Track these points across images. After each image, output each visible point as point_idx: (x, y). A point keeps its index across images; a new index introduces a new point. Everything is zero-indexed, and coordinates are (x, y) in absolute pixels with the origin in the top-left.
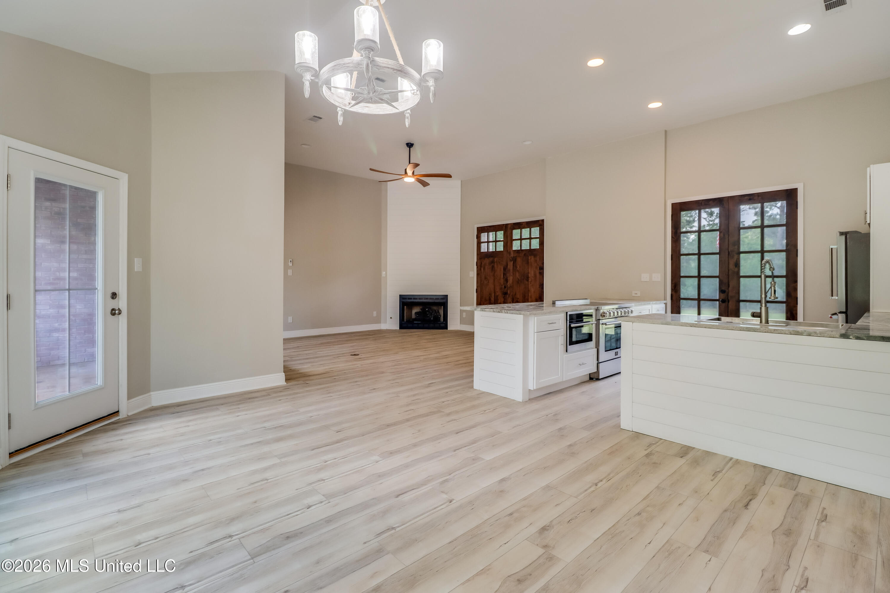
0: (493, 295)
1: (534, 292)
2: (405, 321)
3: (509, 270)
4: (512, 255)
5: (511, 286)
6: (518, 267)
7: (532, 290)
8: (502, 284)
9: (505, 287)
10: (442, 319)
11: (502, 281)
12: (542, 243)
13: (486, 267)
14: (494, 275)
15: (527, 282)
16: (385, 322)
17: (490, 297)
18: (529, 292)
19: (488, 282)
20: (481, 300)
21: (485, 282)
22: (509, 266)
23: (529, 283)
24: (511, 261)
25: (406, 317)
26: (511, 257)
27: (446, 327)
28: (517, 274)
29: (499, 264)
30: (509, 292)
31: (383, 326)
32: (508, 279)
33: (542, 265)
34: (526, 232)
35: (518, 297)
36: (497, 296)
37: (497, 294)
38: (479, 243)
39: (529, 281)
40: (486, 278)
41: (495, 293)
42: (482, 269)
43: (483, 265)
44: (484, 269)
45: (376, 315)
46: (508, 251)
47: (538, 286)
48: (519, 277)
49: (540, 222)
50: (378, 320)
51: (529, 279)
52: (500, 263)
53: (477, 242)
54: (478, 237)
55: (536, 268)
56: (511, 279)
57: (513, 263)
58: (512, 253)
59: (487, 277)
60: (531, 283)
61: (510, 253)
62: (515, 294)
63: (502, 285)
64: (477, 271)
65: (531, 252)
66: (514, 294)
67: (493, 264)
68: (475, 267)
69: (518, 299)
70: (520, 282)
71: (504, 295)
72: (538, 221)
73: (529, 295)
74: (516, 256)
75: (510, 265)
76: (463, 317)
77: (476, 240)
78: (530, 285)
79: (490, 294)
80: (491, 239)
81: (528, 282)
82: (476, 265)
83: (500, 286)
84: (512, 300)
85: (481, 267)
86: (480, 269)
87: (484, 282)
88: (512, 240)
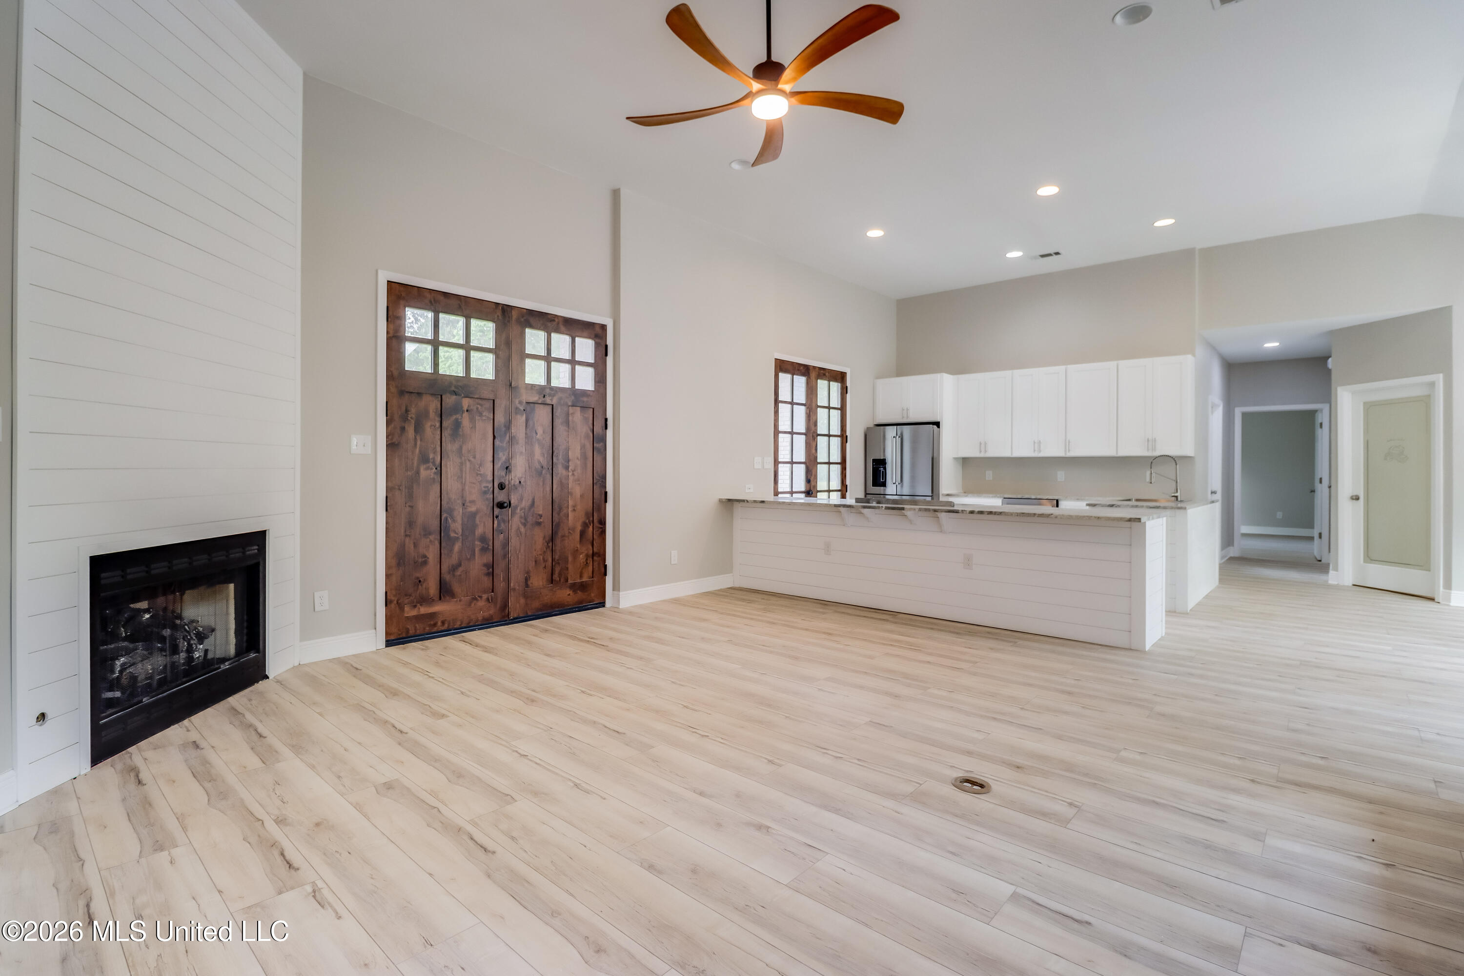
0: (458, 514)
3: (514, 439)
4: (521, 398)
5: (520, 482)
6: (540, 431)
7: (577, 491)
8: (490, 477)
9: (500, 487)
11: (490, 469)
12: (600, 380)
13: (424, 423)
14: (460, 452)
15: (564, 472)
17: (446, 520)
18: (569, 497)
19: (438, 473)
20: (405, 536)
21: (424, 473)
22: (513, 429)
23: (570, 474)
24: (520, 412)
26: (519, 402)
27: (259, 676)
28: (537, 452)
29: (477, 418)
30: (514, 501)
32: (512, 462)
33: (600, 432)
34: (561, 343)
36: (474, 516)
37: (474, 509)
38: (396, 340)
39: (570, 469)
40: (425, 460)
41: (464, 504)
42: (410, 429)
43: (412, 415)
46: (508, 383)
47: (590, 481)
49: (598, 329)
52: (481, 414)
53: (388, 333)
54: (394, 319)
55: (586, 436)
56: (519, 465)
57: (527, 420)
58: (524, 391)
59: (431, 456)
61: (514, 391)
62: (533, 504)
63: (491, 482)
64: (389, 435)
65: (576, 396)
66: (528, 504)
67: (458, 416)
68: (378, 419)
69: (541, 516)
70: (544, 472)
71: (497, 511)
72: (593, 324)
73: (571, 503)
74: (535, 402)
75: (518, 424)
77: (382, 326)
79: (447, 511)
80: (446, 335)
81: (568, 471)
82: (387, 415)
83: (484, 485)
84: (523, 521)
85: (404, 419)
86: (403, 429)
87: (418, 473)
88: (524, 356)
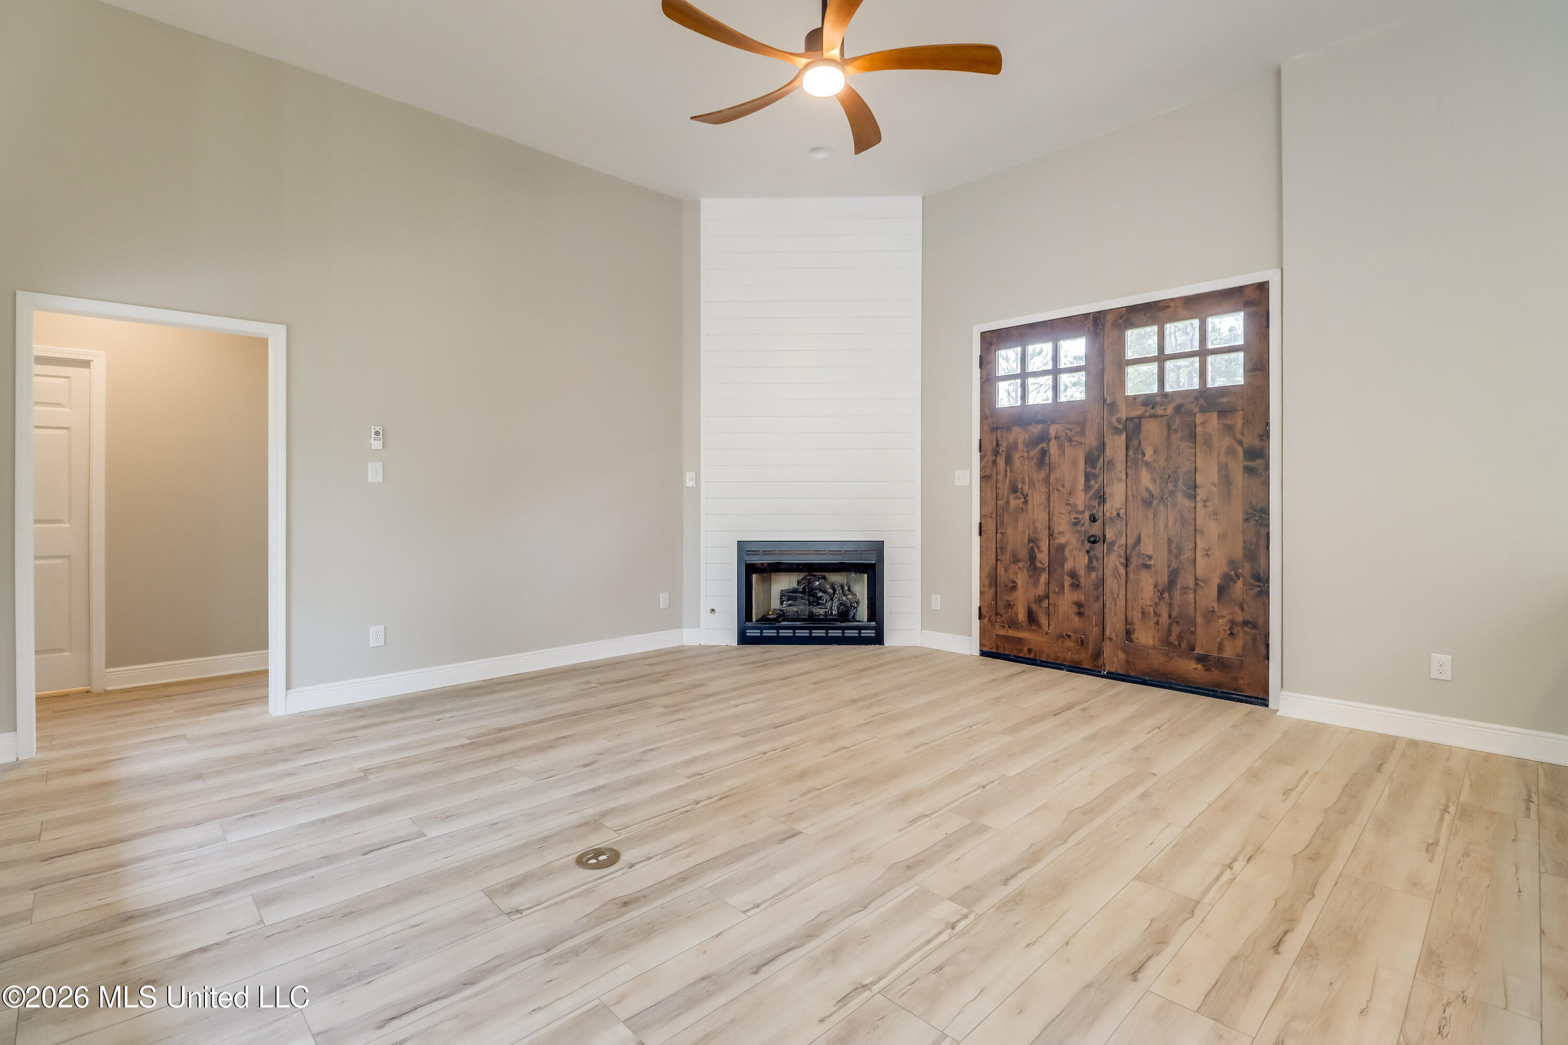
0: (1044, 545)
1: (1222, 536)
2: (754, 619)
3: (1111, 463)
4: (1123, 415)
5: (1118, 514)
6: (1149, 452)
7: (1212, 529)
8: (1081, 508)
9: (1093, 519)
10: (862, 613)
11: (1080, 499)
12: (1258, 366)
13: (1016, 457)
14: (1047, 481)
15: (1187, 503)
16: (696, 625)
17: (1032, 550)
18: (1198, 536)
19: (1026, 502)
20: (997, 560)
21: (1014, 503)
22: (1108, 453)
23: (1199, 505)
24: (1117, 431)
25: (757, 608)
26: (1119, 421)
27: (878, 639)
28: (1145, 477)
29: (1066, 444)
30: (1110, 536)
31: (690, 637)
32: (1107, 490)
33: (1257, 443)
34: (1182, 332)
35: (1150, 553)
36: (1062, 548)
37: (1062, 540)
38: (988, 381)
39: (1198, 498)
40: (1014, 490)
41: (1051, 535)
42: (1001, 462)
43: (1003, 448)
44: (1009, 461)
45: (667, 603)
46: (1105, 401)
47: (1240, 516)
48: (1151, 487)
49: (1251, 292)
50: (673, 619)
51: (1199, 491)
52: (1070, 440)
53: (981, 378)
54: (986, 362)
55: (1231, 452)
56: (1117, 494)
57: (1128, 440)
58: (1122, 406)
59: (1020, 486)
60: (1205, 506)
61: (1113, 407)
62: (1138, 541)
63: (1082, 512)
64: (983, 468)
65: (1209, 398)
66: (1131, 542)
67: (1044, 445)
68: (976, 456)
69: (1150, 557)
70: (1155, 502)
71: (1088, 545)
72: (1243, 288)
73: (1201, 544)
74: (1140, 417)
75: (1116, 446)
76: (934, 608)
77: (976, 372)
78: (1201, 512)
79: (1033, 540)
80: (1034, 365)
81: (1195, 502)
82: (980, 451)
83: (1074, 516)
84: (1123, 561)
85: (996, 453)
86: (995, 462)
87: (1008, 502)
88: (1124, 364)
